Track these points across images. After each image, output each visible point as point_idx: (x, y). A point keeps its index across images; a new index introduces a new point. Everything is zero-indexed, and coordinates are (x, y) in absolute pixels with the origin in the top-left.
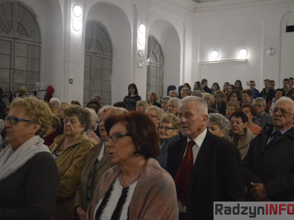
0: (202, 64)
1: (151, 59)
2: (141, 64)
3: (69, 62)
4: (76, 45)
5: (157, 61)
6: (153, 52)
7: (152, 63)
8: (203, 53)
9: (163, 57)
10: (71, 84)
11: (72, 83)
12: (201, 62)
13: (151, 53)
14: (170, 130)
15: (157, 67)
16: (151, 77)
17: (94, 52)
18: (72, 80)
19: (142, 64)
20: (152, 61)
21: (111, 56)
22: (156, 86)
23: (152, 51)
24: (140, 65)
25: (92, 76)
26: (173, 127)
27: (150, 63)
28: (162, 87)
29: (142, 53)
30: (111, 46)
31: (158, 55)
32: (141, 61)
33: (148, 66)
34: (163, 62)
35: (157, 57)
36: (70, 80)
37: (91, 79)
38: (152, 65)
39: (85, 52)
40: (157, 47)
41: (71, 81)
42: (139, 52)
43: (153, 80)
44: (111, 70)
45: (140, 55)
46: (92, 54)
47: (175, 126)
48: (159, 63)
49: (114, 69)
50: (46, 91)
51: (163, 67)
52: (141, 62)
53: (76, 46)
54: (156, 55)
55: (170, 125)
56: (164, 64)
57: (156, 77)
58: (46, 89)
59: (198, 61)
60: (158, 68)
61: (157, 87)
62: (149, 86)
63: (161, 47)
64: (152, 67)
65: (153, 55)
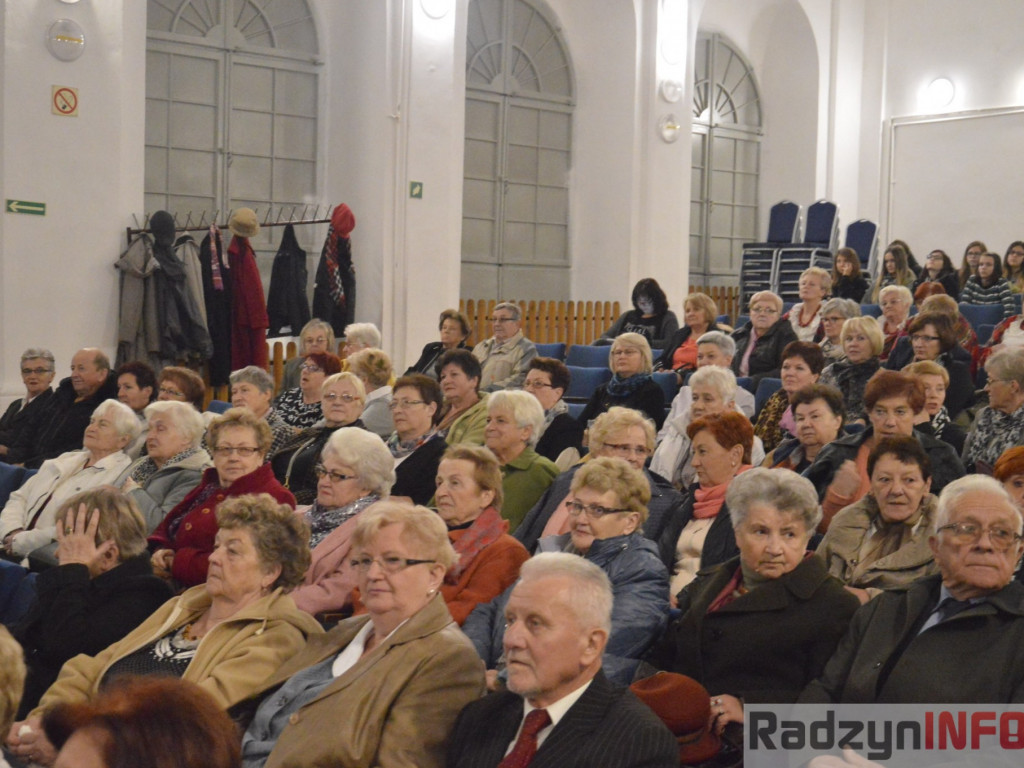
0: (896, 127)
1: (715, 112)
2: (669, 127)
3: (408, 126)
4: (432, 67)
5: (735, 121)
6: (722, 90)
7: (717, 125)
8: (898, 91)
9: (758, 103)
10: (416, 200)
11: (419, 196)
12: (893, 121)
13: (716, 91)
14: (607, 518)
15: (735, 140)
16: (715, 175)
17: (508, 92)
18: (421, 185)
19: (674, 128)
20: (717, 119)
21: (568, 104)
22: (733, 206)
23: (718, 85)
24: (668, 133)
25: (499, 174)
26: (620, 507)
27: (711, 127)
28: (756, 208)
29: (675, 93)
30: (567, 70)
31: (739, 100)
32: (670, 118)
33: (704, 136)
34: (760, 124)
35: (736, 106)
36: (414, 185)
37: (498, 184)
38: (716, 132)
39: (468, 89)
40: (738, 72)
41: (416, 191)
42: (664, 88)
43: (721, 184)
44: (568, 153)
45: (668, 99)
46: (498, 99)
47: (623, 501)
48: (745, 128)
49: (579, 147)
50: (326, 226)
51: (759, 139)
52: (670, 123)
53: (432, 71)
54: (732, 97)
55: (607, 499)
56: (764, 130)
57: (734, 173)
58: (329, 218)
59: (883, 118)
60: (739, 143)
61: (737, 210)
62: (705, 205)
63: (752, 69)
64: (716, 140)
65: (723, 98)
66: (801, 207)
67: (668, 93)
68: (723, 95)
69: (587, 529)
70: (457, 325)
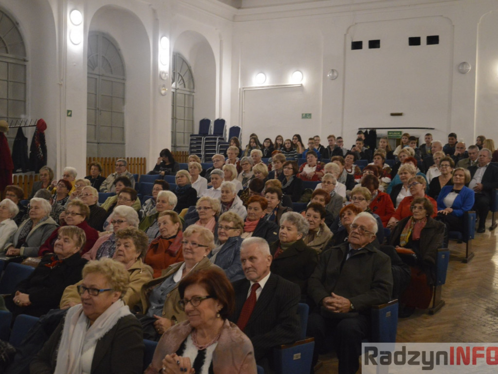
0: (244, 91)
1: (177, 83)
2: (163, 89)
3: (66, 87)
4: (75, 64)
5: (185, 87)
6: (180, 75)
7: (178, 89)
8: (245, 77)
9: (193, 80)
10: (69, 118)
11: (70, 116)
12: (243, 88)
13: (178, 75)
14: (230, 230)
15: (185, 94)
16: (178, 108)
17: (101, 74)
18: (71, 111)
19: (165, 90)
20: (178, 86)
21: (124, 79)
22: (184, 120)
23: (179, 73)
24: (163, 92)
25: (97, 107)
26: (235, 227)
27: (176, 89)
28: (193, 121)
29: (165, 76)
30: (123, 66)
31: (186, 79)
32: (164, 86)
33: (173, 93)
34: (194, 88)
35: (185, 81)
36: (68, 111)
37: (97, 111)
38: (178, 91)
39: (88, 73)
40: (185, 68)
41: (69, 114)
42: (161, 74)
43: (180, 111)
44: (124, 99)
45: (163, 78)
46: (97, 77)
47: (236, 225)
48: (188, 90)
49: (129, 96)
50: (35, 128)
51: (193, 94)
52: (164, 88)
53: (75, 65)
54: (184, 78)
55: (231, 224)
56: (195, 90)
57: (185, 107)
58: (36, 124)
59: (239, 87)
60: (187, 96)
61: (186, 121)
62: (174, 120)
63: (190, 67)
64: (178, 95)
65: (180, 78)
66: (211, 121)
67: (163, 75)
68: (180, 77)
69: (224, 234)
70: (97, 168)
